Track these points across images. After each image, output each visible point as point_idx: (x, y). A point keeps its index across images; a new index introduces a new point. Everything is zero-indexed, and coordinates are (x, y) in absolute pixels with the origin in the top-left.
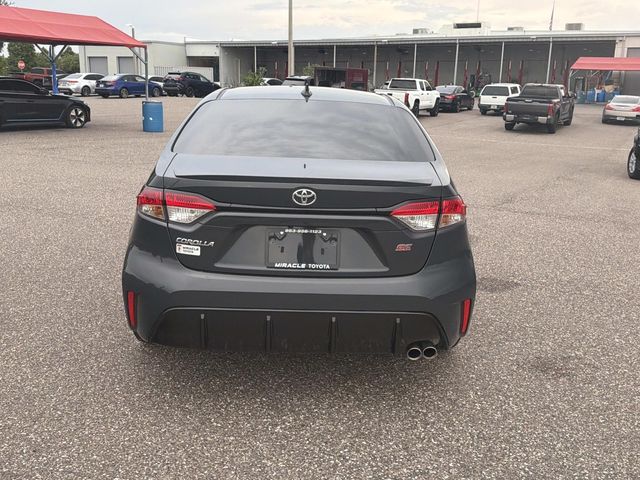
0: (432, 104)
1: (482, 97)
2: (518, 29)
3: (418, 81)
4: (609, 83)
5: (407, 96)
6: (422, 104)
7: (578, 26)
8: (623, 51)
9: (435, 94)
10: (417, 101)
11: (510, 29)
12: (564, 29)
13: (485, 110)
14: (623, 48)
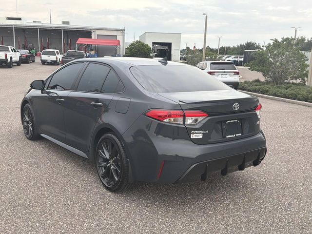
0: (18, 59)
1: (42, 56)
2: (38, 22)
3: (9, 47)
4: (92, 50)
5: (6, 55)
6: (14, 59)
7: (68, 23)
8: (95, 36)
9: (18, 54)
10: (11, 58)
11: (34, 22)
12: (61, 24)
13: (44, 62)
14: (95, 34)
